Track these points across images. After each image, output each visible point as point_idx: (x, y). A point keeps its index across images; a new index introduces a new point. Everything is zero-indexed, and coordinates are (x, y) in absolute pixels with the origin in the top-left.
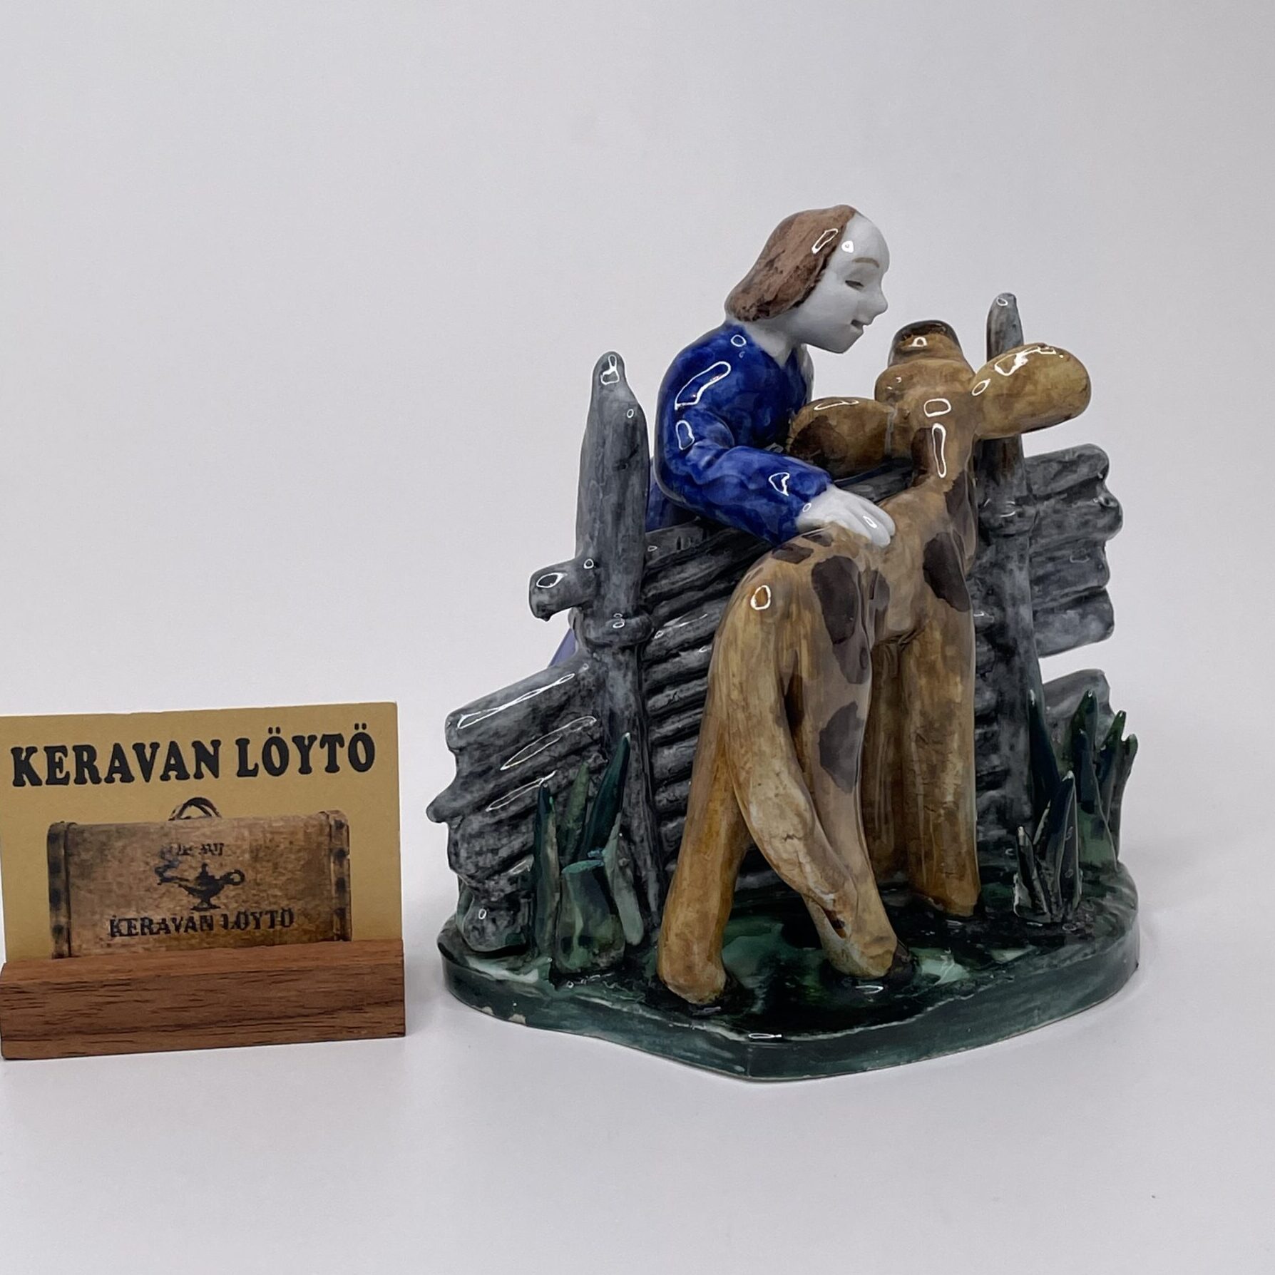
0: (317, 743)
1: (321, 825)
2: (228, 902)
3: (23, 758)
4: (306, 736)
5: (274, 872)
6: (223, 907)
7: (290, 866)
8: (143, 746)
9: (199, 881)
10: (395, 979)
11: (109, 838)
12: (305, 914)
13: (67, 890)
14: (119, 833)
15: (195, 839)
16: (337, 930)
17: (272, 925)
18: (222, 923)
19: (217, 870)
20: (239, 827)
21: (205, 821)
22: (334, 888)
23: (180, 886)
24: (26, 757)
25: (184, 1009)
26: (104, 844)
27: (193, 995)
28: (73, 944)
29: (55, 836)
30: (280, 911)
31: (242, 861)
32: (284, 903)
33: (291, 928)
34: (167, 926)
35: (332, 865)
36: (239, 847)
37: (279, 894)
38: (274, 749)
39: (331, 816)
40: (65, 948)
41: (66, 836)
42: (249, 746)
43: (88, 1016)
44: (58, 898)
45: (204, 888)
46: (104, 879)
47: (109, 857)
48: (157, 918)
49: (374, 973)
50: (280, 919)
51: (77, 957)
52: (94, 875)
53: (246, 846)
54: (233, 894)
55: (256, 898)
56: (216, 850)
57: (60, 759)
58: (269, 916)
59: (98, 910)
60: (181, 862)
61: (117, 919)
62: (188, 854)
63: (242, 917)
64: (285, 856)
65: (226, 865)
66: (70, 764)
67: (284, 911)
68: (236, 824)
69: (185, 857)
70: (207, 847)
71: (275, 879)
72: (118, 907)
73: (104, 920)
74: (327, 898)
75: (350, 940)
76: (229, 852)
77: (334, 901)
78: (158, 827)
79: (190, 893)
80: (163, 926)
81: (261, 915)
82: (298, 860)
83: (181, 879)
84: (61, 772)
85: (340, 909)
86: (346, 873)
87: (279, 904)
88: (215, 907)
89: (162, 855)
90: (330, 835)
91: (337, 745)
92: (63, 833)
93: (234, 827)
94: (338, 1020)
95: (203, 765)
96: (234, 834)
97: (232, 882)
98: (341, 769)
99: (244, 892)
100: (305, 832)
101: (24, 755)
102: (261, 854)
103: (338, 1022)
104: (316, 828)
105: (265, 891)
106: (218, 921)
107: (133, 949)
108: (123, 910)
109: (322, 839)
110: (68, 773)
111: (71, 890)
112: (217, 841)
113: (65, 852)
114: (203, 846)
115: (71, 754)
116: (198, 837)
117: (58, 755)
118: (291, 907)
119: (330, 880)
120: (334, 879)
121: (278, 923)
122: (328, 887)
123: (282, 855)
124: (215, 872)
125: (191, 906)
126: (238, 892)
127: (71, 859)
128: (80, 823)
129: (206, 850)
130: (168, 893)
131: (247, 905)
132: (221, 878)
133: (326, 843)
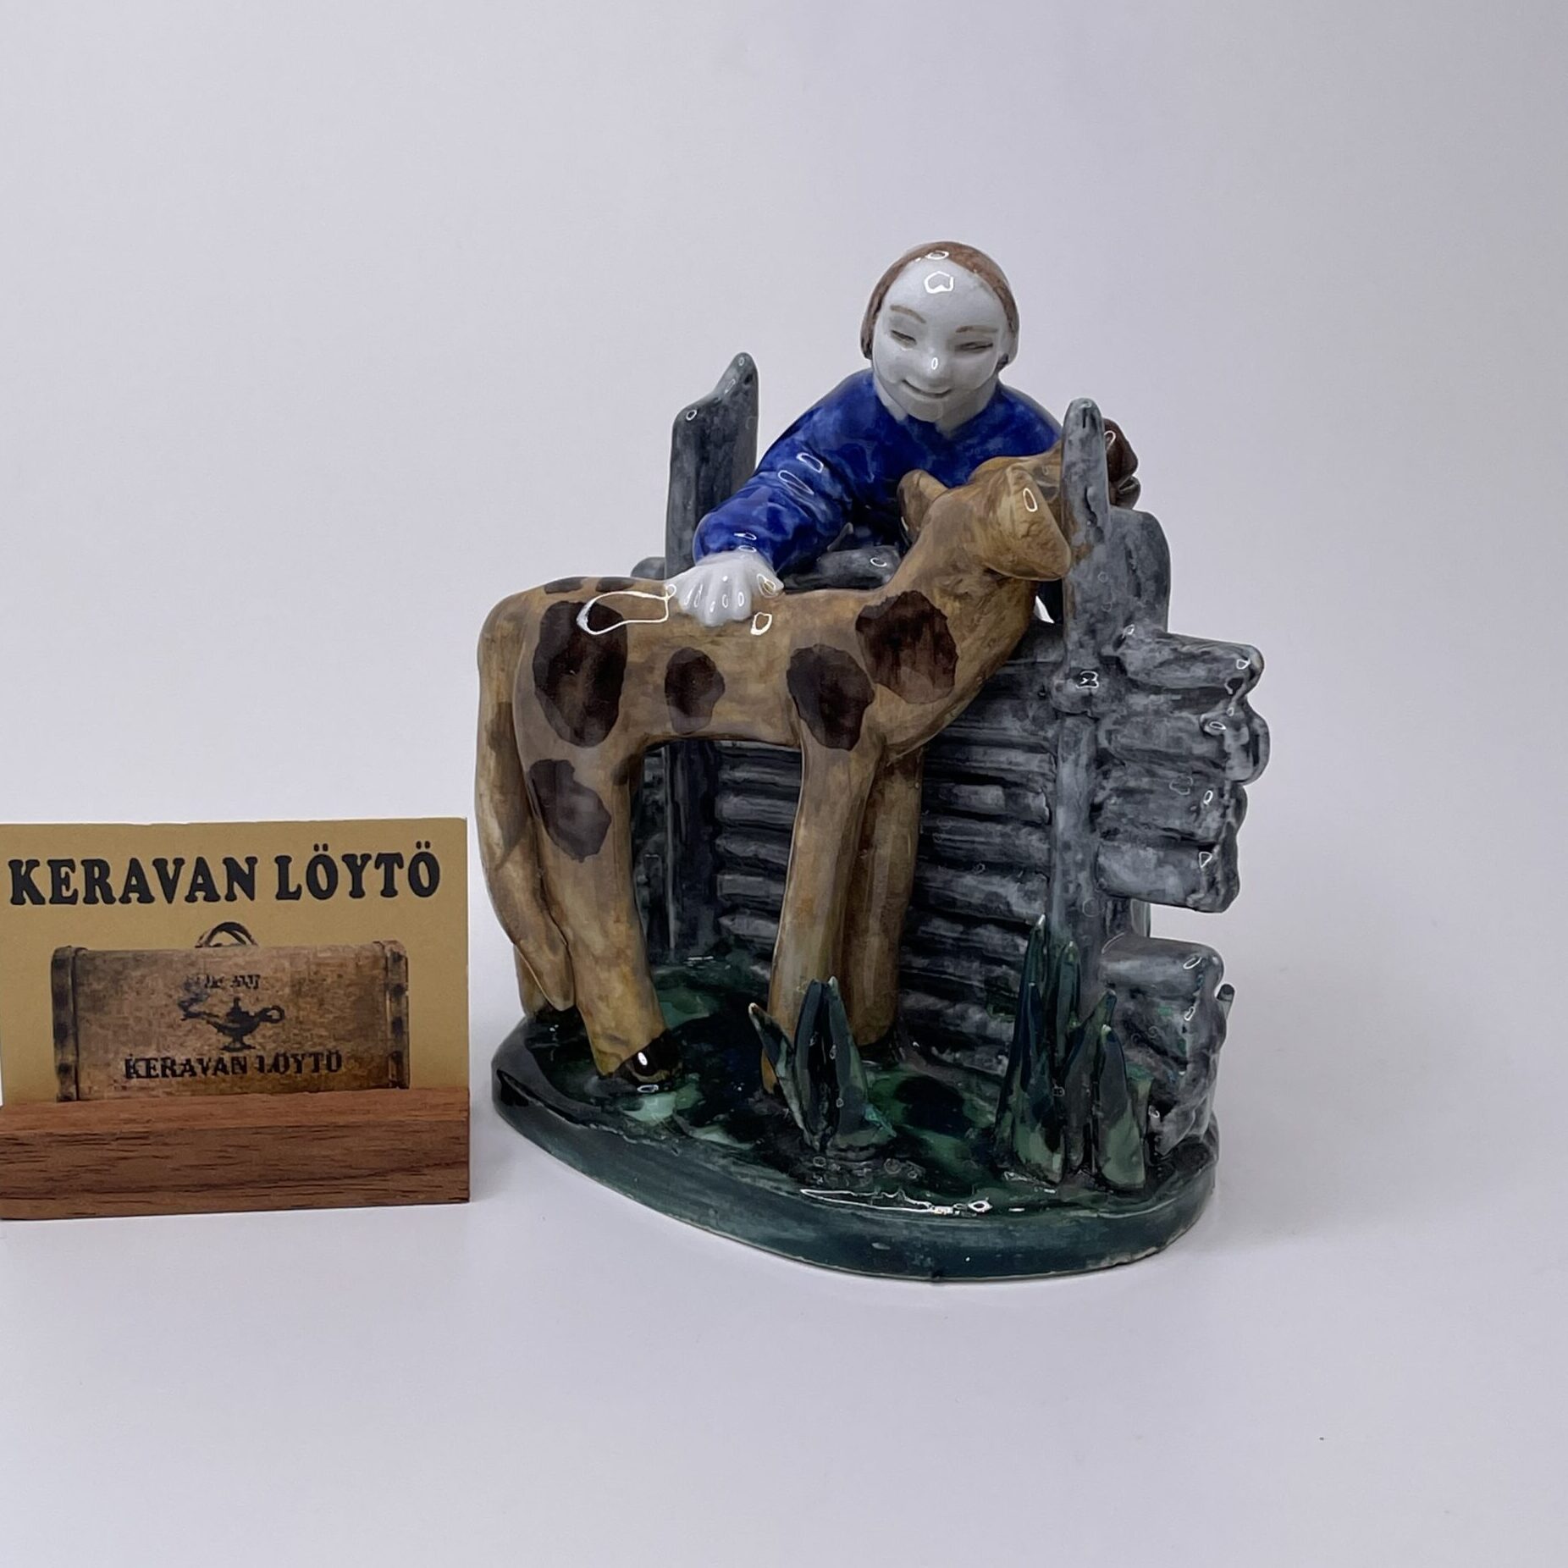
0: (371, 863)
1: (375, 956)
2: (263, 1042)
3: (23, 872)
4: (359, 854)
5: (319, 1009)
6: (258, 1047)
7: (338, 1003)
8: (164, 862)
9: (231, 1018)
10: (458, 1138)
11: (125, 966)
12: (358, 1059)
13: (75, 1024)
14: (137, 961)
15: (228, 970)
16: (393, 1076)
17: (317, 1069)
18: (257, 1066)
19: (253, 1005)
20: (280, 957)
21: (238, 950)
22: (389, 1027)
23: (208, 1022)
24: (26, 872)
25: (211, 1167)
26: (120, 973)
27: (221, 1151)
28: (81, 1086)
29: (58, 963)
30: (326, 1053)
31: (282, 996)
32: (331, 1045)
33: (339, 1072)
34: (192, 1068)
35: (388, 1002)
36: (277, 980)
37: (324, 1033)
38: (320, 868)
39: (387, 948)
40: (73, 1089)
41: (74, 963)
42: (291, 865)
43: (97, 1171)
44: (62, 1033)
45: (236, 1026)
46: (119, 1012)
47: (126, 988)
48: (180, 1058)
49: (434, 1131)
50: (325, 1062)
51: (88, 1100)
52: (106, 1009)
53: (286, 979)
54: (271, 1032)
55: (299, 1038)
56: (252, 982)
57: (67, 873)
58: (312, 1058)
59: (112, 1047)
60: (209, 996)
61: (134, 1059)
62: (218, 987)
63: (281, 1059)
64: (332, 991)
65: (262, 1001)
66: (78, 880)
67: (330, 1053)
68: (274, 953)
69: (215, 990)
70: (240, 979)
71: (321, 1017)
72: (135, 1045)
73: (119, 1060)
74: (382, 1041)
75: (408, 1088)
76: (267, 986)
77: (389, 1044)
78: (184, 954)
79: (219, 1031)
80: (188, 1067)
81: (303, 1058)
82: (348, 995)
83: (210, 1015)
84: (68, 889)
85: (396, 1052)
86: (405, 1011)
87: (324, 1045)
88: (249, 1047)
89: (187, 987)
90: (386, 969)
91: (396, 866)
92: (71, 960)
93: (274, 957)
94: (391, 1183)
95: (236, 885)
96: (272, 966)
97: (270, 1019)
98: (399, 893)
99: (283, 1031)
100: (357, 965)
101: (24, 869)
102: (303, 990)
103: (390, 1185)
104: (366, 962)
105: (309, 1030)
106: (252, 1064)
107: (154, 1093)
108: (141, 1048)
109: (376, 972)
110: (76, 891)
111: (83, 1025)
112: (252, 973)
113: (74, 980)
114: (236, 977)
115: (80, 869)
116: (230, 967)
117: (64, 870)
118: (338, 1048)
119: (386, 1020)
120: (389, 1019)
121: (324, 1067)
122: (383, 1028)
123: (328, 991)
124: (250, 1007)
125: (221, 1046)
126: (277, 1030)
127: (80, 989)
128: (89, 949)
129: (239, 982)
130: (194, 1031)
131: (287, 1045)
132: (256, 1015)
133: (381, 977)
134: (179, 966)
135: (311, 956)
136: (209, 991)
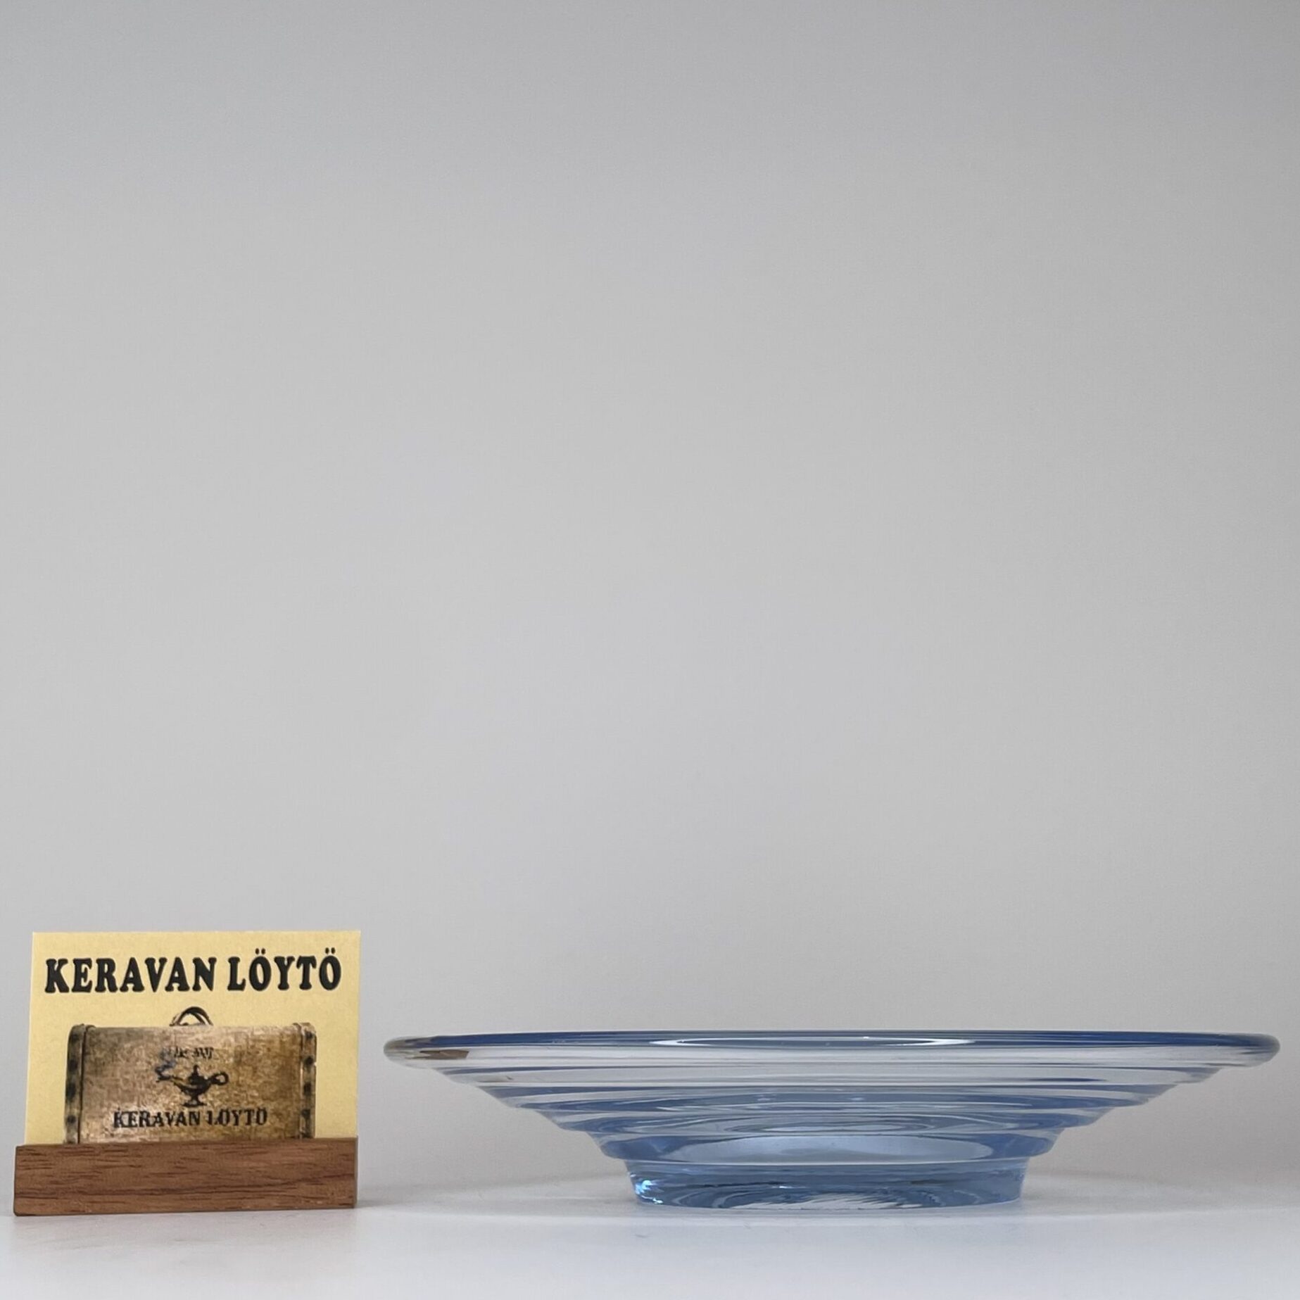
0: (294, 964)
1: (294, 1035)
2: (213, 1100)
3: (55, 968)
4: (286, 957)
5: (253, 1075)
6: (209, 1104)
7: (267, 1071)
8: (153, 960)
9: (191, 1081)
10: (347, 1156)
11: (120, 1040)
13: (81, 1084)
14: (128, 1035)
15: (191, 1043)
16: (303, 1128)
17: (249, 1123)
18: (207, 1119)
19: (208, 1071)
20: (227, 1034)
21: (198, 1028)
22: (302, 1091)
23: (175, 1084)
24: (58, 968)
26: (115, 1045)
27: (179, 1163)
28: (82, 1133)
29: (74, 1038)
30: (256, 1110)
31: (228, 1065)
32: (260, 1103)
33: (265, 1125)
34: (161, 1119)
35: (302, 1071)
36: (225, 1052)
37: (256, 1094)
38: (259, 968)
39: (303, 1028)
40: (76, 1137)
41: (85, 1037)
42: (239, 964)
44: (73, 1091)
45: (195, 1087)
46: (113, 1075)
47: (119, 1056)
48: (153, 1112)
50: (255, 1117)
52: (104, 1073)
53: (231, 1051)
54: (218, 1093)
55: (238, 1098)
56: (207, 1054)
57: (86, 969)
58: (247, 1114)
59: (106, 1103)
60: (177, 1063)
61: (121, 1112)
62: (184, 1057)
63: (224, 1114)
64: (263, 1061)
65: (214, 1068)
66: (93, 975)
67: (259, 1110)
68: (224, 1031)
69: (181, 1059)
70: (199, 1051)
71: (255, 1081)
72: (123, 1100)
73: (110, 1113)
74: (296, 1100)
75: (313, 1139)
76: (218, 1056)
77: (302, 1103)
78: (161, 1032)
80: (158, 1119)
81: (240, 1114)
82: (273, 1065)
83: (177, 1078)
84: (85, 981)
85: (306, 1110)
86: (313, 1078)
87: (256, 1104)
88: (202, 1104)
89: (162, 1056)
90: (301, 1045)
91: (311, 966)
92: (83, 1034)
93: (224, 1034)
95: (201, 980)
96: (222, 1041)
97: (218, 1083)
98: (313, 986)
99: (228, 1091)
100: (281, 1042)
101: (56, 966)
102: (244, 1059)
104: (289, 1038)
105: (245, 1091)
106: (204, 1117)
107: (132, 1140)
108: (127, 1104)
109: (294, 1047)
110: (91, 983)
111: (85, 1086)
112: (209, 1046)
113: (83, 1050)
114: (196, 1049)
115: (95, 966)
116: (192, 1041)
117: (84, 966)
118: (265, 1106)
119: (299, 1084)
120: (302, 1083)
121: (255, 1121)
122: (297, 1091)
123: (260, 1061)
124: (205, 1073)
125: (183, 1103)
126: (223, 1091)
127: (87, 1057)
128: (97, 1026)
129: (198, 1053)
130: (164, 1091)
131: (229, 1104)
132: (209, 1079)
133: (298, 1050)
134: (158, 1040)
135: (249, 1034)
136: (177, 1059)
